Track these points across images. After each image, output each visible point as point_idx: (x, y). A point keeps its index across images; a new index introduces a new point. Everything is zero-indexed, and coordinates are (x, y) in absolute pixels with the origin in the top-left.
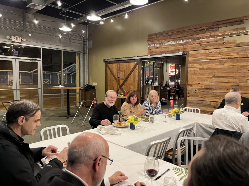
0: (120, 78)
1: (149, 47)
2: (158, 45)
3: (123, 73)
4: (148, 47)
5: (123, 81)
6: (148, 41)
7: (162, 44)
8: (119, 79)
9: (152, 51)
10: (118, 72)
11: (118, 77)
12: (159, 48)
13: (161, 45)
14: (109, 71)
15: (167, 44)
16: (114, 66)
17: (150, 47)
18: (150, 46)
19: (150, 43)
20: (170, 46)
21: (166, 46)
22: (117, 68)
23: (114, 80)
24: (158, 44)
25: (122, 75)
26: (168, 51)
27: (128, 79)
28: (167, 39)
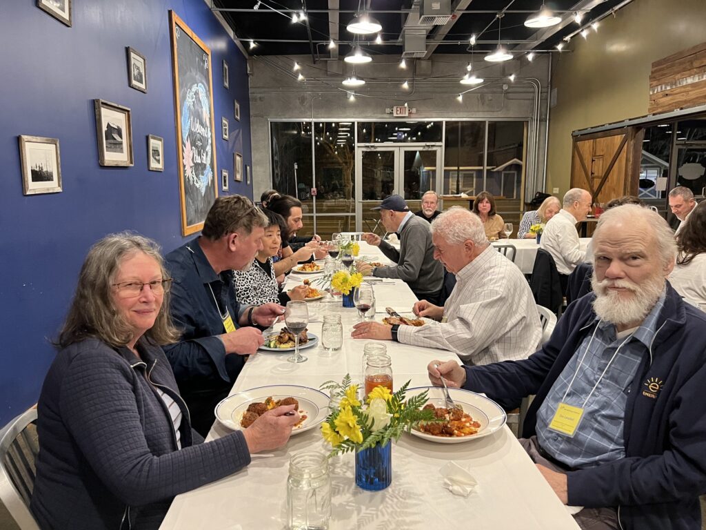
0: (596, 174)
1: (651, 93)
2: (668, 88)
3: (601, 162)
4: (650, 95)
5: (600, 180)
6: (650, 78)
7: (675, 84)
8: (593, 178)
9: (658, 104)
10: (593, 161)
11: (592, 173)
12: (670, 95)
13: (674, 87)
14: (577, 159)
15: (684, 83)
16: (586, 146)
17: (653, 94)
18: (654, 91)
19: (655, 83)
20: (689, 88)
21: (683, 90)
22: (591, 150)
23: (586, 181)
24: (667, 84)
25: (599, 168)
26: (686, 102)
27: (609, 176)
28: (684, 70)
